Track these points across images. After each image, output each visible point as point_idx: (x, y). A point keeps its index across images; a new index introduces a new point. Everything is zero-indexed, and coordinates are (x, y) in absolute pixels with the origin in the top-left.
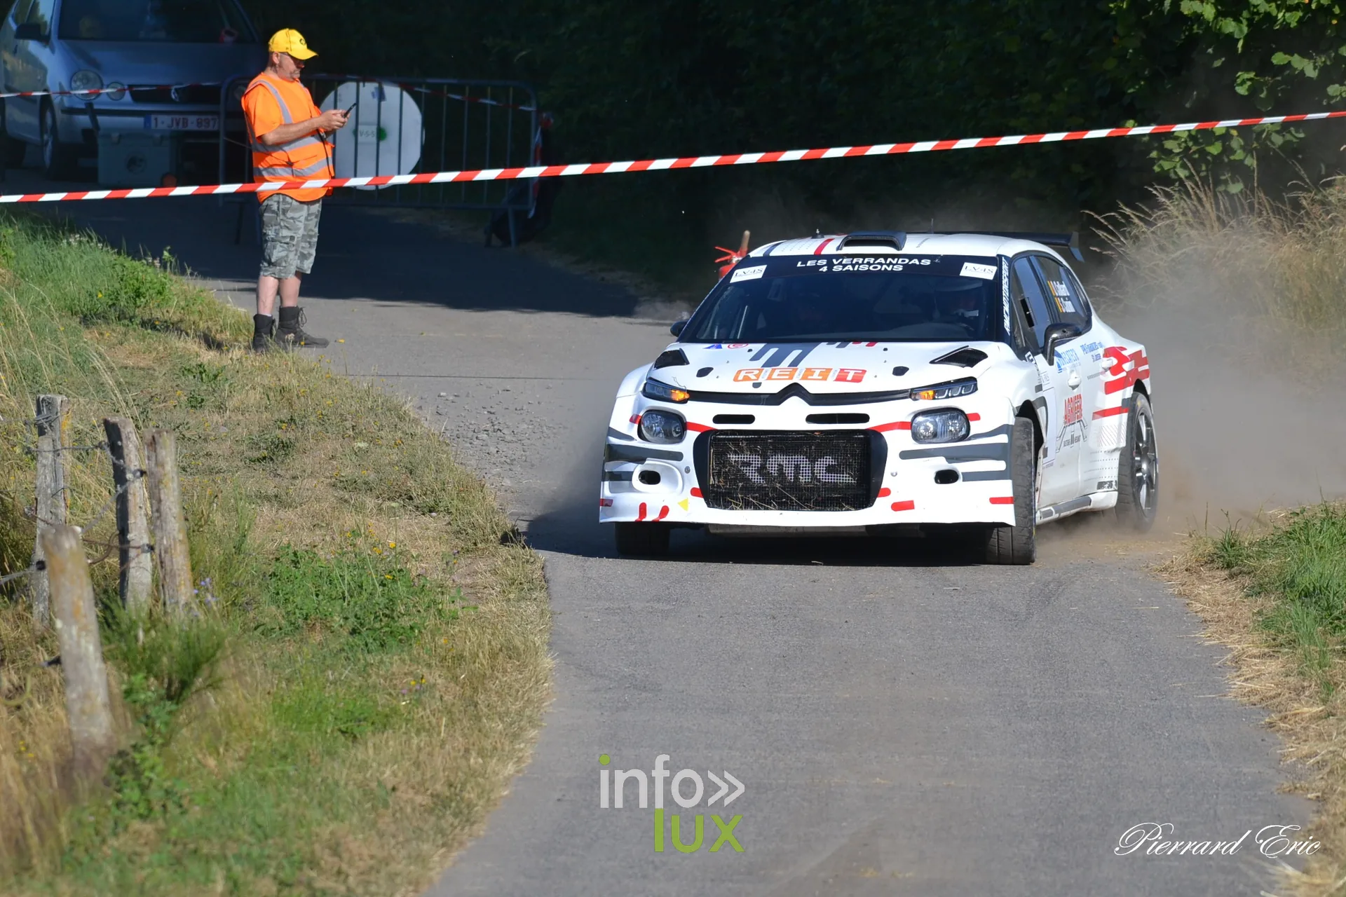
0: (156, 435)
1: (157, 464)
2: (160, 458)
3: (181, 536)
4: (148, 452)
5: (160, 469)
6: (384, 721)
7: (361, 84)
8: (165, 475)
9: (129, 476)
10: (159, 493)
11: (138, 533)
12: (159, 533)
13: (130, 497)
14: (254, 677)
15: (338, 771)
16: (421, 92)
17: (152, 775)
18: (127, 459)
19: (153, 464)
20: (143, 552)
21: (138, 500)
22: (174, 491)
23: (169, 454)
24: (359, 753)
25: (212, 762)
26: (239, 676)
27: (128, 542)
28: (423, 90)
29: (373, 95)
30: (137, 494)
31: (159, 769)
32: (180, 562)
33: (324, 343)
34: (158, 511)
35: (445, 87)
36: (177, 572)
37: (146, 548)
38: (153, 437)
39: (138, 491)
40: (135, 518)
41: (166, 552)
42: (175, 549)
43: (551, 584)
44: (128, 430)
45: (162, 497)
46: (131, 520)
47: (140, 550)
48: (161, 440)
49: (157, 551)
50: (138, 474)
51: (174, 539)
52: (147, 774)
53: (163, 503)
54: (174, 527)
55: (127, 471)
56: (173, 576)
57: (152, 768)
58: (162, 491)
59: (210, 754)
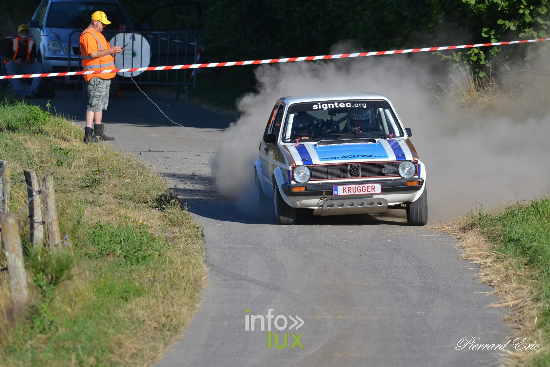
0: (45, 177)
1: (46, 188)
2: (47, 186)
3: (56, 218)
4: (42, 184)
5: (47, 191)
6: (139, 293)
7: (126, 34)
8: (49, 193)
9: (34, 193)
10: (47, 200)
11: (38, 216)
12: (47, 217)
13: (34, 202)
14: (86, 276)
15: (121, 314)
16: (150, 37)
17: (46, 315)
18: (33, 186)
19: (44, 188)
20: (40, 224)
21: (38, 203)
22: (53, 199)
23: (51, 184)
24: (129, 306)
25: (69, 310)
26: (79, 274)
27: (34, 220)
28: (151, 36)
29: (130, 38)
30: (37, 201)
31: (48, 312)
32: (55, 228)
33: (112, 139)
34: (46, 207)
35: (160, 35)
36: (54, 233)
37: (42, 223)
38: (44, 178)
39: (37, 199)
40: (37, 211)
41: (50, 224)
42: (53, 223)
43: (205, 237)
44: (33, 175)
45: (48, 202)
46: (35, 212)
47: (39, 224)
48: (47, 179)
49: (46, 224)
50: (38, 192)
51: (53, 219)
52: (43, 315)
53: (48, 204)
54: (53, 214)
55: (33, 191)
56: (53, 234)
57: (45, 312)
58: (48, 200)
59: (69, 307)
